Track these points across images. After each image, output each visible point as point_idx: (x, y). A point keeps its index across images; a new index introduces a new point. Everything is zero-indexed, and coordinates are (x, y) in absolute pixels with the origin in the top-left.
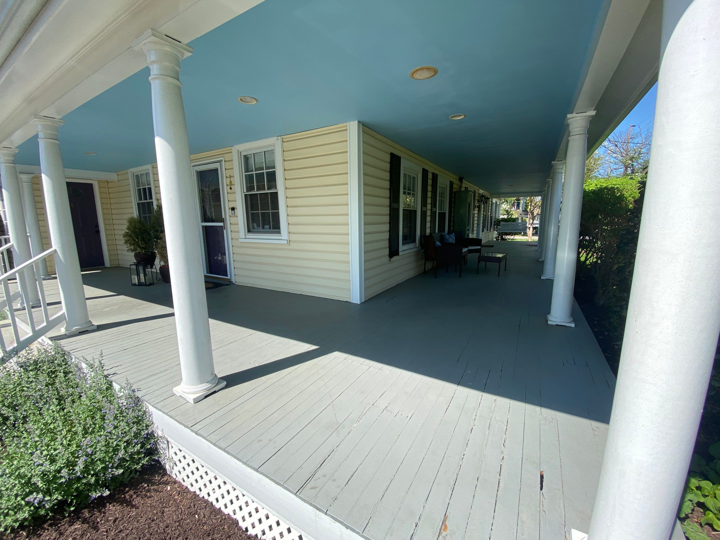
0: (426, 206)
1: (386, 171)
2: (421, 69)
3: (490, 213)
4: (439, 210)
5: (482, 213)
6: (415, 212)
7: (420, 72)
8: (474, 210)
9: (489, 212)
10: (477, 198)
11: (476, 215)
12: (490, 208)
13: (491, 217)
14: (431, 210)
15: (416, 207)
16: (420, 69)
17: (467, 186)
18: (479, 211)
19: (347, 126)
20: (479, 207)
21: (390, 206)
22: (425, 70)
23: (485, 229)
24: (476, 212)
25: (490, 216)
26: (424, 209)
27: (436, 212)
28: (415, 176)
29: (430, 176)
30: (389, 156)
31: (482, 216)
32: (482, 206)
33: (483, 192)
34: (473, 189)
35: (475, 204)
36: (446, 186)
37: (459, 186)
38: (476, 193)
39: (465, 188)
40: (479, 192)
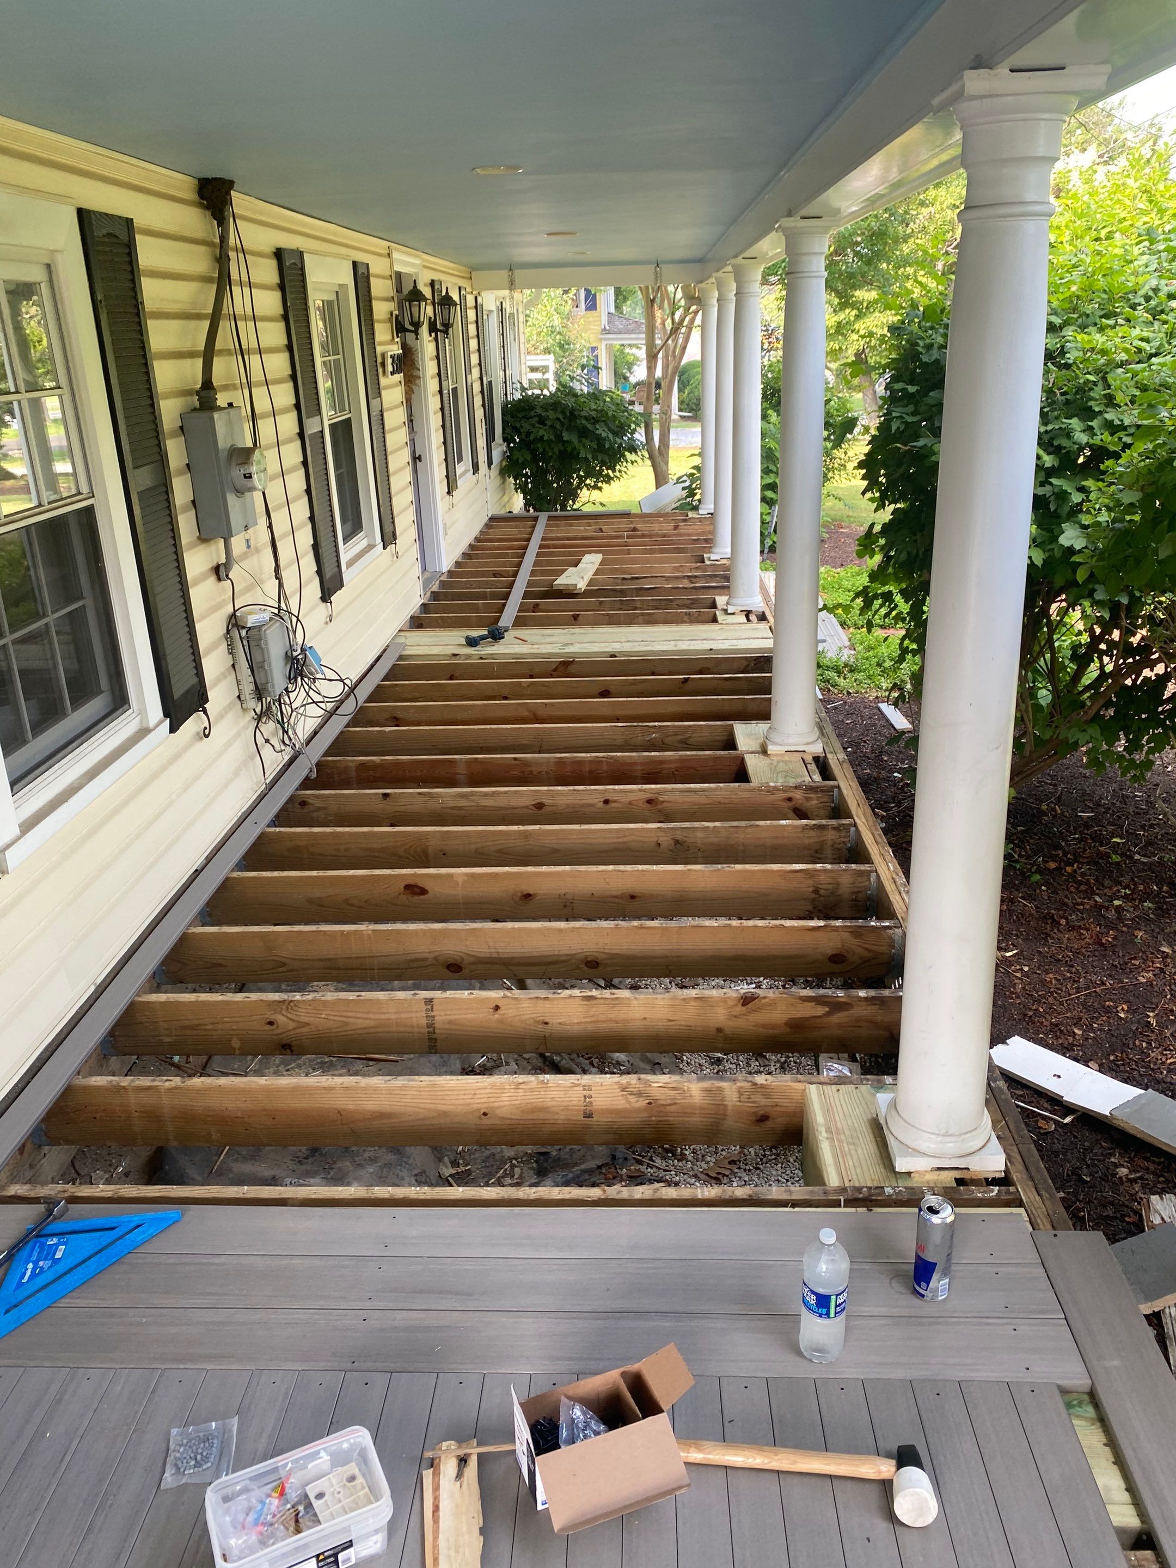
3: (476, 372)
5: (432, 385)
8: (373, 390)
9: (468, 371)
10: (382, 309)
12: (473, 344)
13: (487, 392)
18: (410, 383)
20: (406, 364)
23: (460, 469)
25: (477, 387)
31: (433, 403)
32: (427, 345)
33: (417, 262)
34: (345, 257)
35: (379, 349)
36: (48, 266)
37: (202, 249)
38: (373, 280)
39: (279, 254)
40: (392, 264)
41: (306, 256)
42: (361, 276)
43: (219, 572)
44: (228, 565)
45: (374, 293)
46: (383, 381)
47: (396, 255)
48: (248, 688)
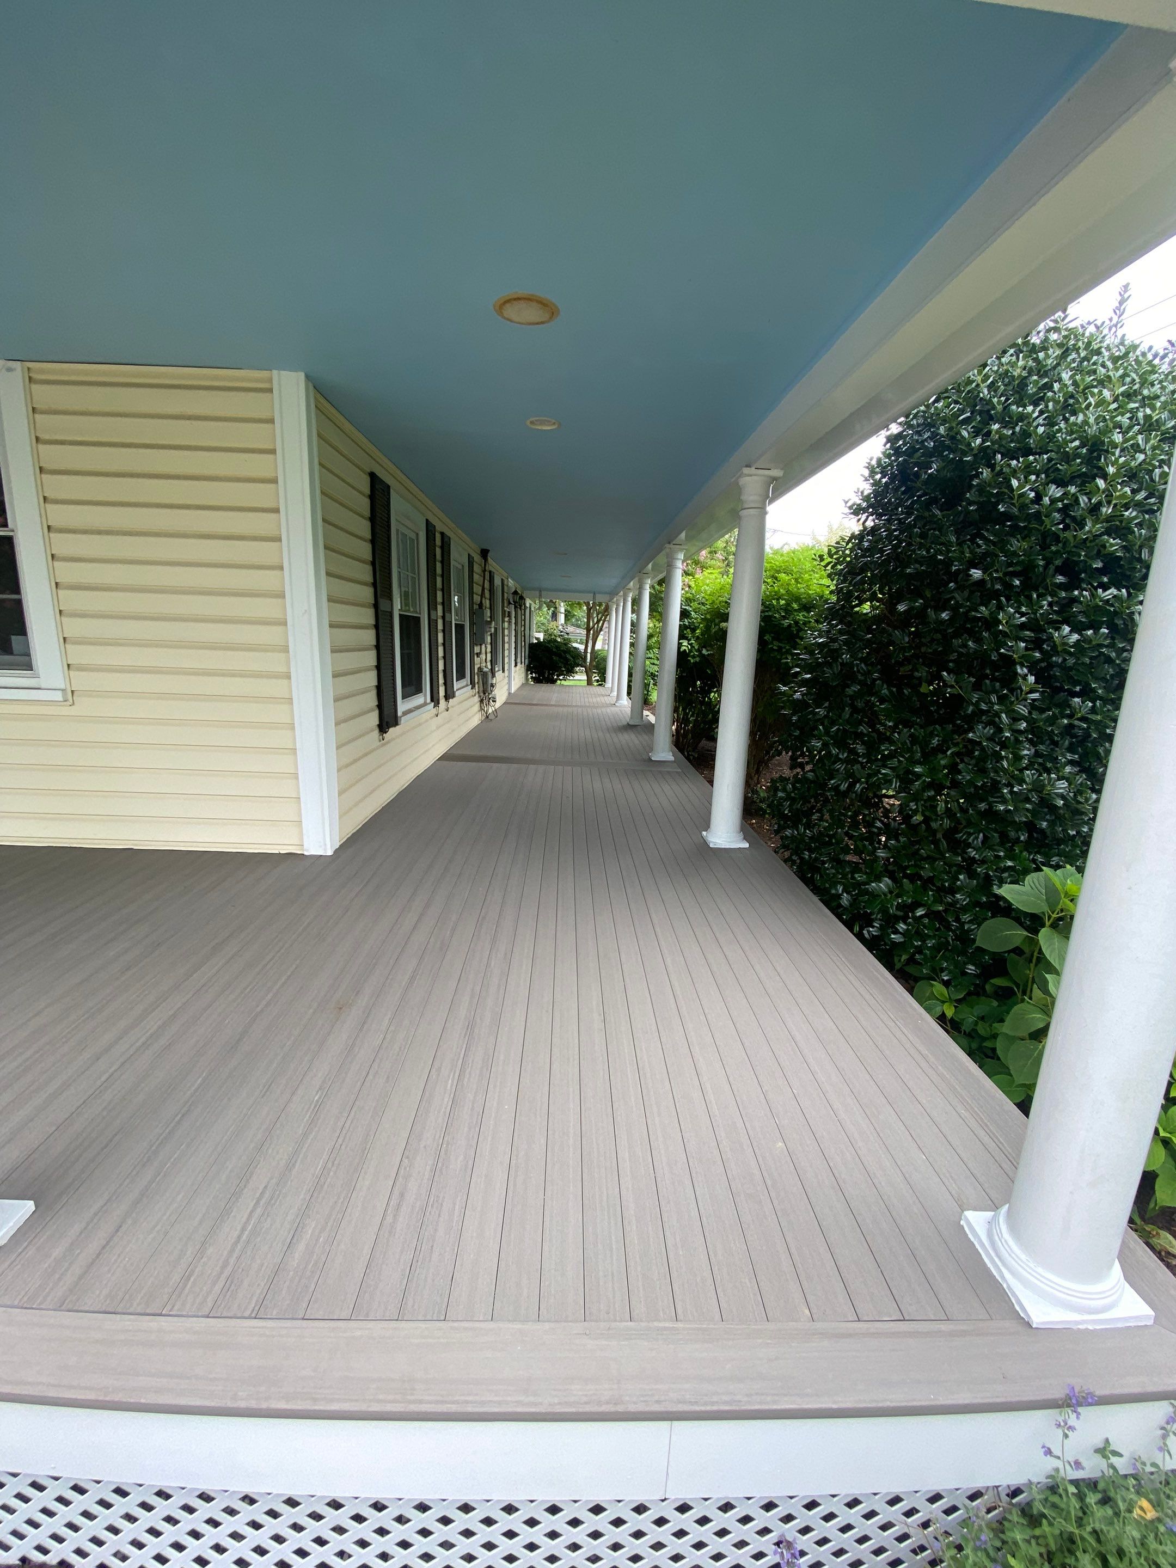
0: (436, 609)
1: (362, 517)
2: (529, 299)
4: (456, 620)
6: (417, 620)
7: (522, 304)
8: (503, 621)
10: (506, 595)
11: (506, 632)
13: (526, 636)
14: (443, 617)
15: (418, 612)
16: (525, 299)
17: (493, 570)
18: (510, 622)
19: (270, 380)
20: (509, 616)
21: (376, 606)
22: (534, 304)
23: (518, 663)
24: (506, 625)
26: (433, 617)
27: (451, 622)
28: (414, 537)
29: (438, 541)
30: (367, 480)
36: (463, 566)
43: (478, 655)
44: (480, 653)
48: (481, 689)
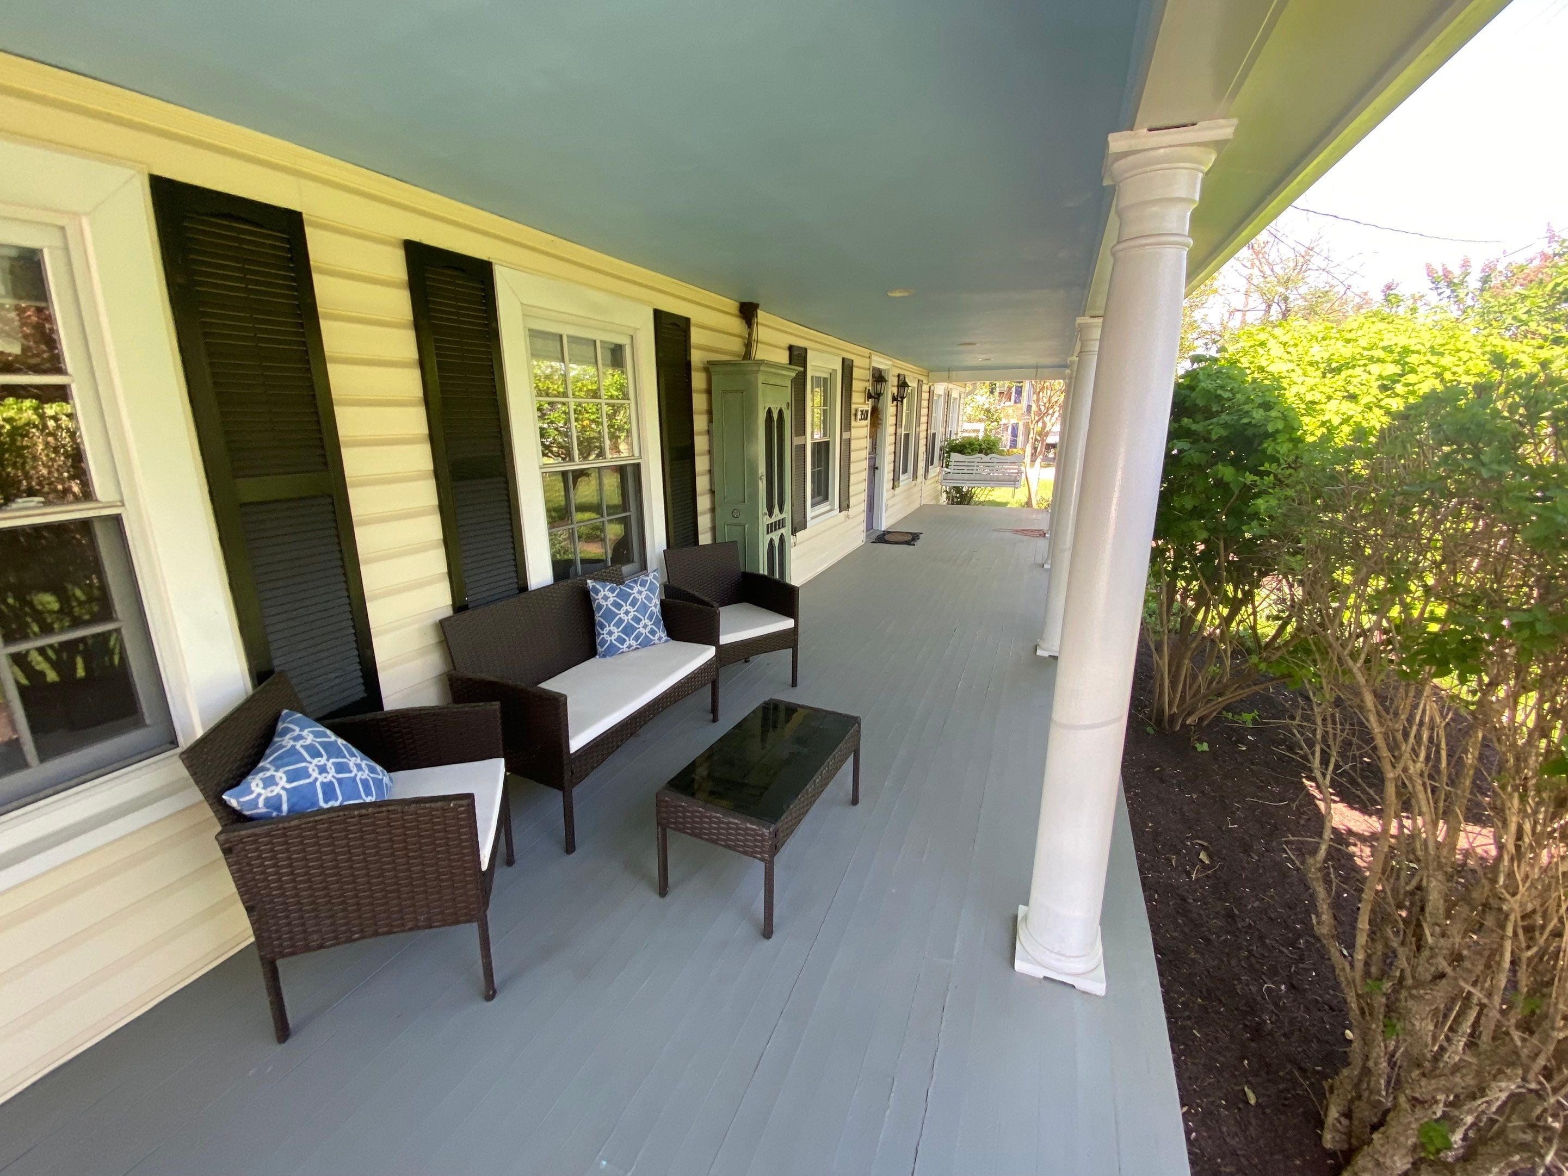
3: (923, 427)
5: (891, 430)
9: (918, 425)
11: (860, 443)
12: (924, 411)
13: (931, 438)
18: (875, 426)
20: (873, 416)
23: (902, 477)
25: (923, 435)
31: (890, 439)
32: (890, 409)
33: (890, 363)
34: (838, 355)
35: (853, 407)
36: (631, 337)
37: (737, 339)
38: (854, 369)
39: (791, 348)
40: (870, 363)
41: (809, 352)
42: (847, 367)
45: (854, 375)
46: (853, 423)
47: (874, 358)
